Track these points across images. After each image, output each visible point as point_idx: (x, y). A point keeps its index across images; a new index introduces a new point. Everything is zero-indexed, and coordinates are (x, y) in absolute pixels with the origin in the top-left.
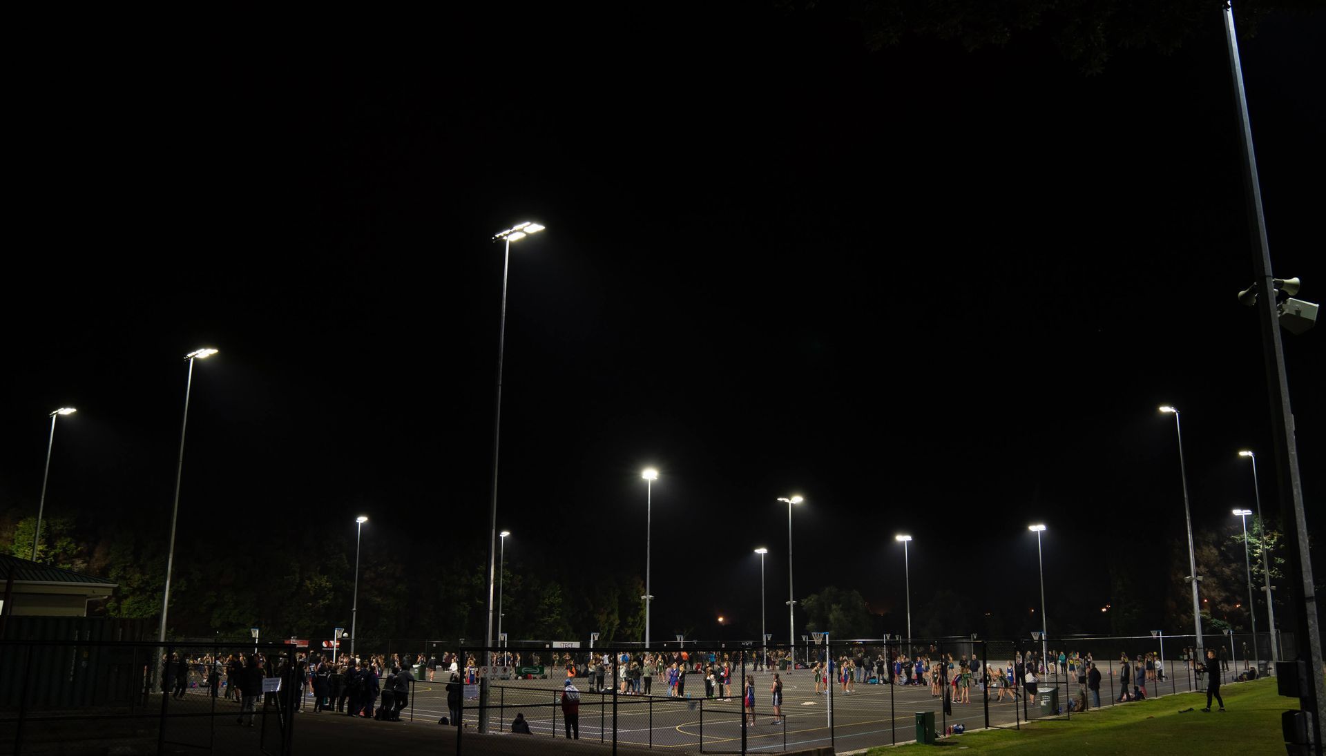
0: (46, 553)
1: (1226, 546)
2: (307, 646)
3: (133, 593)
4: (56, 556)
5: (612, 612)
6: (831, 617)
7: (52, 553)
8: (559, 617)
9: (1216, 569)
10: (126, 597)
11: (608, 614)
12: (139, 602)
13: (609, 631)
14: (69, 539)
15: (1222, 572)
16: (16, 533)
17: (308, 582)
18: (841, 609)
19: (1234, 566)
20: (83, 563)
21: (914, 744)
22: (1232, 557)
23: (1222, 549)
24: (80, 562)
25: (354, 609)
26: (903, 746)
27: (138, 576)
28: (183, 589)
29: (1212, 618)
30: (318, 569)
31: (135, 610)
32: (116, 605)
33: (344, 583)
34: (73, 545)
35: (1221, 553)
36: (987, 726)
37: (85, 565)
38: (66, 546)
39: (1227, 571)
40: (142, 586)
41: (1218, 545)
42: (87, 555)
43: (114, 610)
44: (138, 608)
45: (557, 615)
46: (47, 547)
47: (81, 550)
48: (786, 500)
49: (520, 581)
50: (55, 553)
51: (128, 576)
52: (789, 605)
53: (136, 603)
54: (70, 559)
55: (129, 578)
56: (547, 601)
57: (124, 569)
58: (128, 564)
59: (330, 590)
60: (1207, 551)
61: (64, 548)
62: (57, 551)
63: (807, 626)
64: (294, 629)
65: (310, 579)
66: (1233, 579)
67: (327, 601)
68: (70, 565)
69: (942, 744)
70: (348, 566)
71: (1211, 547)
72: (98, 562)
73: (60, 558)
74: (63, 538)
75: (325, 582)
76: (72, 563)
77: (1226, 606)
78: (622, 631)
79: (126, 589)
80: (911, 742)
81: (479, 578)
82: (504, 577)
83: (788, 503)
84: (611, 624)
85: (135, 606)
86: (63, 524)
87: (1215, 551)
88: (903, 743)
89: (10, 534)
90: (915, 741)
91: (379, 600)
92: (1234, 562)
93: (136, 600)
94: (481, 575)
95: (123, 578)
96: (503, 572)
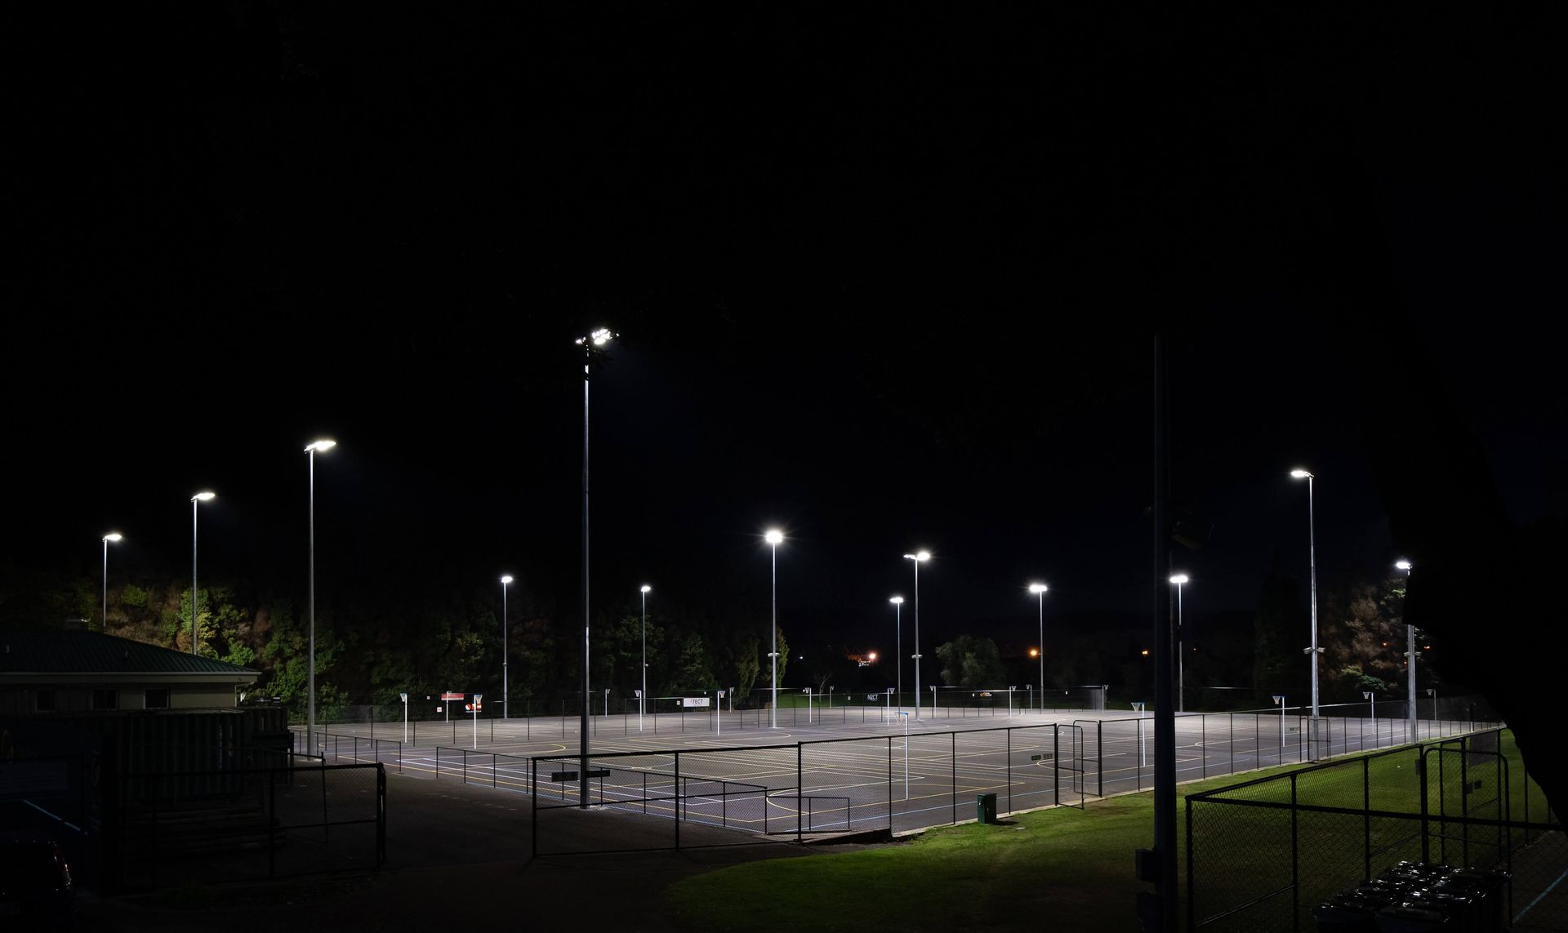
0: (211, 620)
1: (1386, 601)
2: (462, 699)
3: (296, 653)
4: (220, 622)
5: (752, 660)
6: (965, 664)
7: (217, 620)
8: (700, 666)
9: (1373, 624)
10: (290, 658)
11: (749, 662)
12: (303, 663)
13: (750, 678)
14: (231, 606)
15: (1380, 627)
16: (182, 602)
17: (459, 640)
18: (975, 657)
19: (1393, 621)
20: (246, 626)
21: (975, 823)
22: (1392, 612)
23: (1382, 603)
24: (243, 625)
25: (505, 663)
26: (963, 825)
27: (298, 639)
28: (342, 649)
29: (1364, 675)
30: (469, 626)
31: (299, 670)
32: (282, 666)
33: (494, 639)
34: (235, 612)
35: (1380, 607)
36: (1057, 803)
37: (248, 628)
38: (229, 613)
39: (1385, 626)
40: (304, 648)
41: (1377, 599)
42: (250, 620)
43: (280, 670)
44: (303, 668)
45: (699, 664)
46: (211, 615)
47: (244, 616)
48: (912, 557)
49: (663, 632)
50: (220, 620)
51: (290, 639)
52: (915, 659)
53: (300, 663)
54: (234, 624)
55: (291, 641)
56: (688, 651)
57: (285, 633)
58: (289, 628)
59: (481, 647)
60: (1365, 605)
61: (227, 615)
62: (221, 617)
63: (942, 673)
64: (450, 683)
65: (460, 636)
66: (1391, 634)
67: (479, 657)
68: (234, 631)
69: (1001, 823)
70: (497, 624)
71: (1370, 599)
72: (261, 625)
73: (225, 623)
74: (225, 605)
75: (475, 639)
76: (237, 628)
77: (1380, 662)
78: (762, 677)
79: (289, 651)
80: (971, 821)
81: (623, 632)
82: (646, 630)
83: (913, 561)
84: (752, 671)
85: (300, 666)
86: (223, 592)
87: (1373, 605)
88: (963, 822)
89: (177, 602)
90: (976, 820)
91: (527, 653)
92: (1393, 617)
93: (299, 661)
94: (624, 629)
95: (285, 641)
96: (646, 625)
